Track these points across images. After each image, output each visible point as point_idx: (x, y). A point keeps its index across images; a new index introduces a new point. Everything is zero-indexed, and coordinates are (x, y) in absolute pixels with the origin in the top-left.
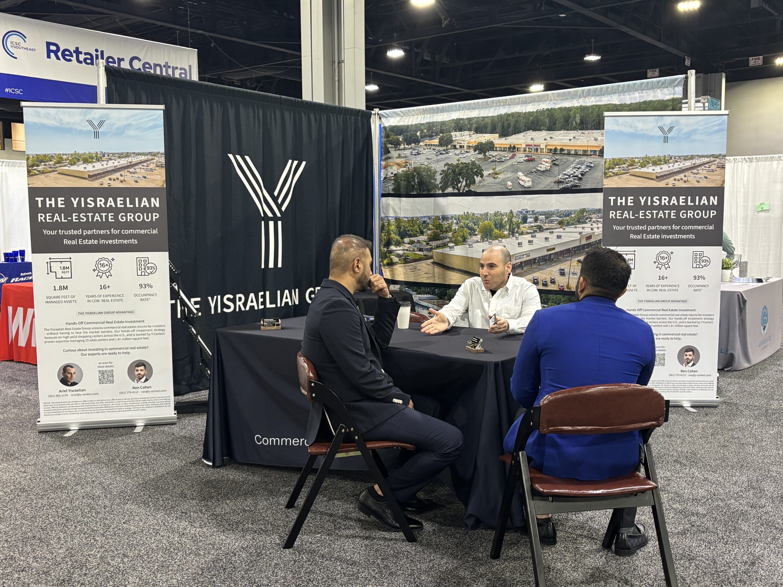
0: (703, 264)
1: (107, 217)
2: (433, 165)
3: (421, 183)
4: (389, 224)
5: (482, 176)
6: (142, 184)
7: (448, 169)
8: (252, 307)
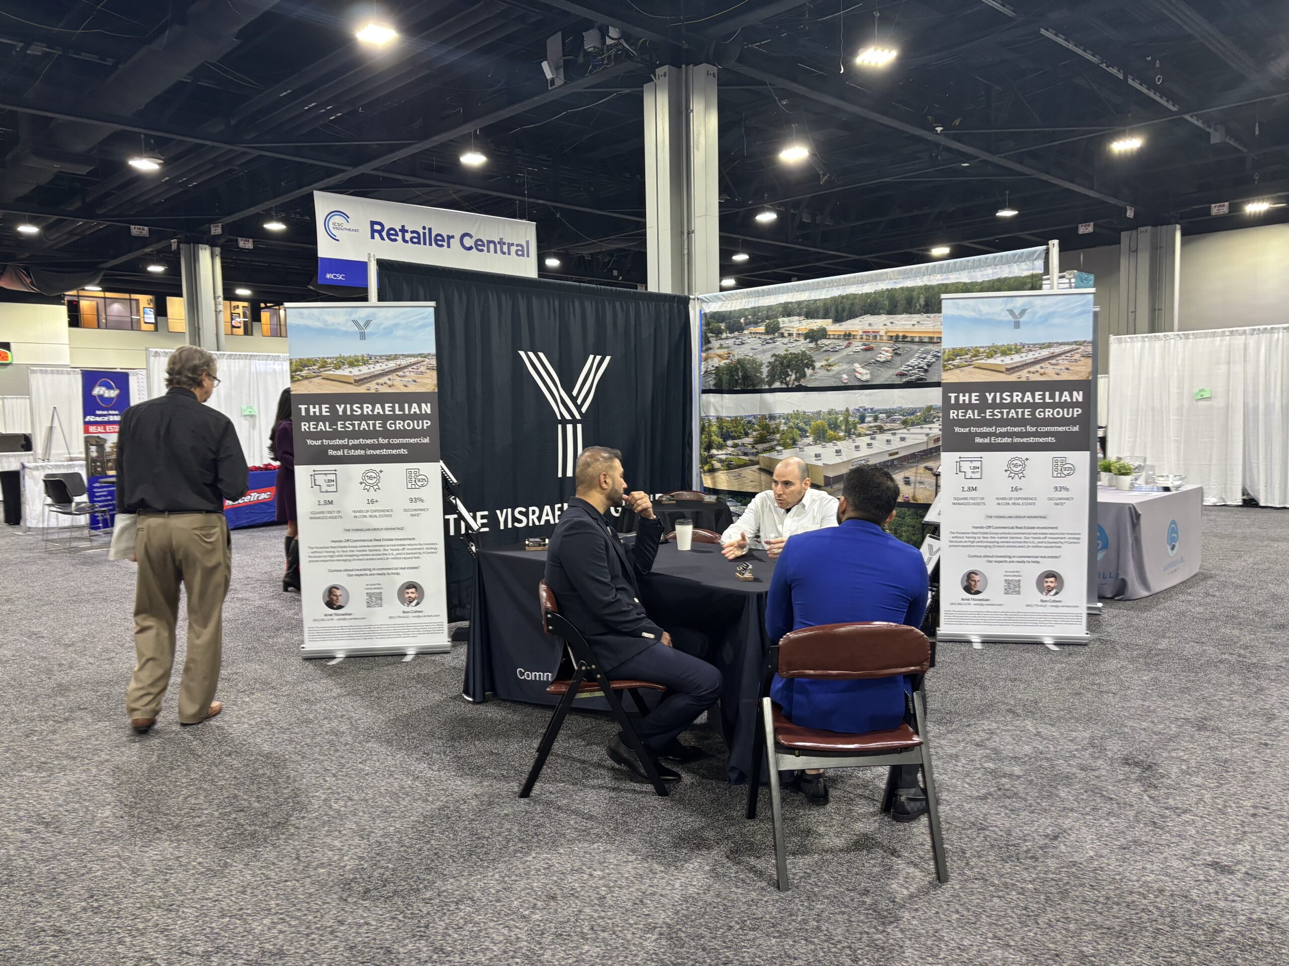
0: (1066, 472)
1: (374, 425)
2: (758, 357)
3: (746, 377)
4: (710, 425)
5: (814, 368)
6: (412, 389)
7: (776, 360)
8: (547, 521)
